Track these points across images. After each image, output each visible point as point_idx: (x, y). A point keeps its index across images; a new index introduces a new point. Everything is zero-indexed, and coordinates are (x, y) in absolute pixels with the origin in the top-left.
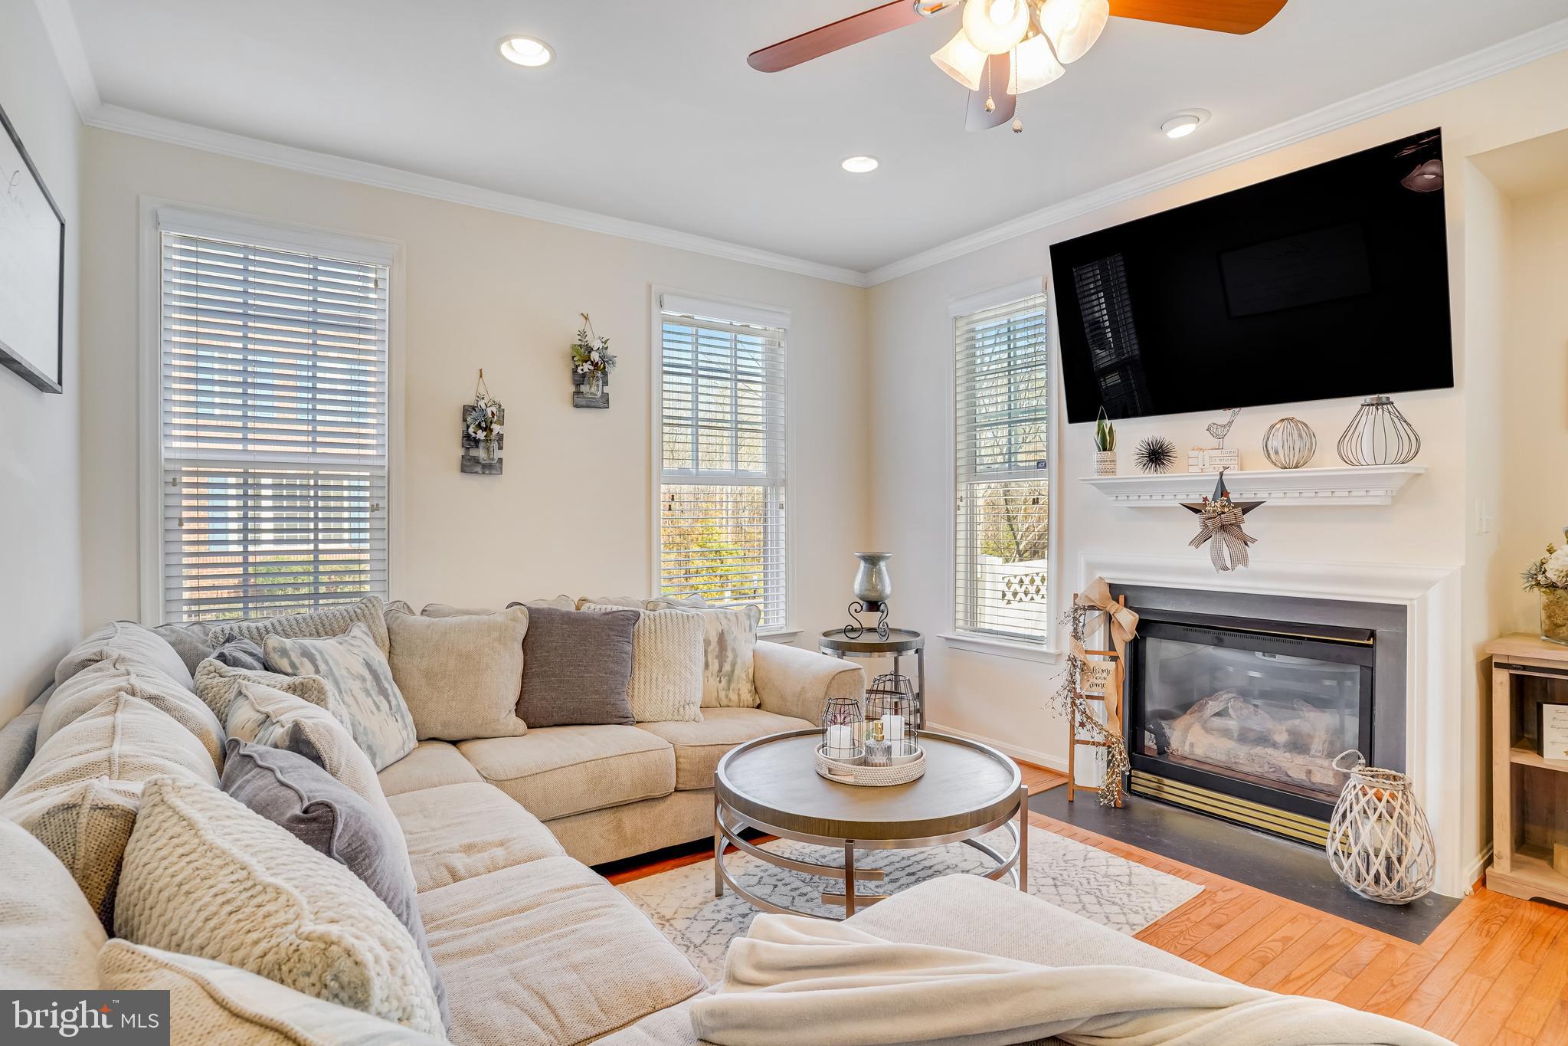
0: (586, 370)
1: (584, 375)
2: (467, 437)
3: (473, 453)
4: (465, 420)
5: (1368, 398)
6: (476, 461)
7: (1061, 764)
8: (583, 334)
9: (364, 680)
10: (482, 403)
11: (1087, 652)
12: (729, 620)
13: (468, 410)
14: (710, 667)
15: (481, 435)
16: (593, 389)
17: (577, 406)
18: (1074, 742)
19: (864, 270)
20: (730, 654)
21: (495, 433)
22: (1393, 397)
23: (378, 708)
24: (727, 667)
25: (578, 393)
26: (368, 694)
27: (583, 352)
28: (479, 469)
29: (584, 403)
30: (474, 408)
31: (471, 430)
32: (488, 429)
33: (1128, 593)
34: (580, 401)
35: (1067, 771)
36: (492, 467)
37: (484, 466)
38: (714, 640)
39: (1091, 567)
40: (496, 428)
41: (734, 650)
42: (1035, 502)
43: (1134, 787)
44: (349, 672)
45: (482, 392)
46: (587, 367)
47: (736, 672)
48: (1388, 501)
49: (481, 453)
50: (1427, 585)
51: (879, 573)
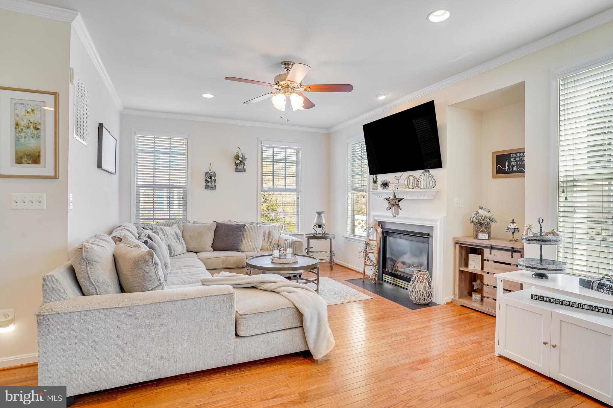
0: (238, 162)
1: (238, 164)
2: (206, 180)
3: (208, 184)
4: (206, 176)
5: (423, 171)
6: (208, 186)
7: (362, 270)
8: (237, 153)
9: (174, 236)
10: (210, 172)
11: (370, 240)
12: (273, 228)
13: (207, 173)
14: (265, 240)
15: (209, 180)
16: (241, 167)
17: (236, 171)
18: (365, 265)
19: (328, 129)
20: (271, 237)
21: (213, 179)
22: (430, 170)
23: (177, 242)
24: (270, 240)
25: (237, 168)
26: (175, 239)
27: (237, 157)
28: (209, 188)
29: (238, 171)
30: (208, 173)
31: (207, 179)
32: (211, 178)
33: (382, 224)
34: (237, 170)
35: (363, 272)
36: (213, 188)
37: (211, 187)
38: (267, 233)
39: (374, 216)
40: (213, 178)
41: (272, 236)
42: (364, 197)
43: (383, 279)
44: (171, 234)
45: (210, 169)
46: (238, 161)
47: (272, 242)
48: (432, 198)
49: (210, 184)
50: (437, 221)
51: (321, 217)
